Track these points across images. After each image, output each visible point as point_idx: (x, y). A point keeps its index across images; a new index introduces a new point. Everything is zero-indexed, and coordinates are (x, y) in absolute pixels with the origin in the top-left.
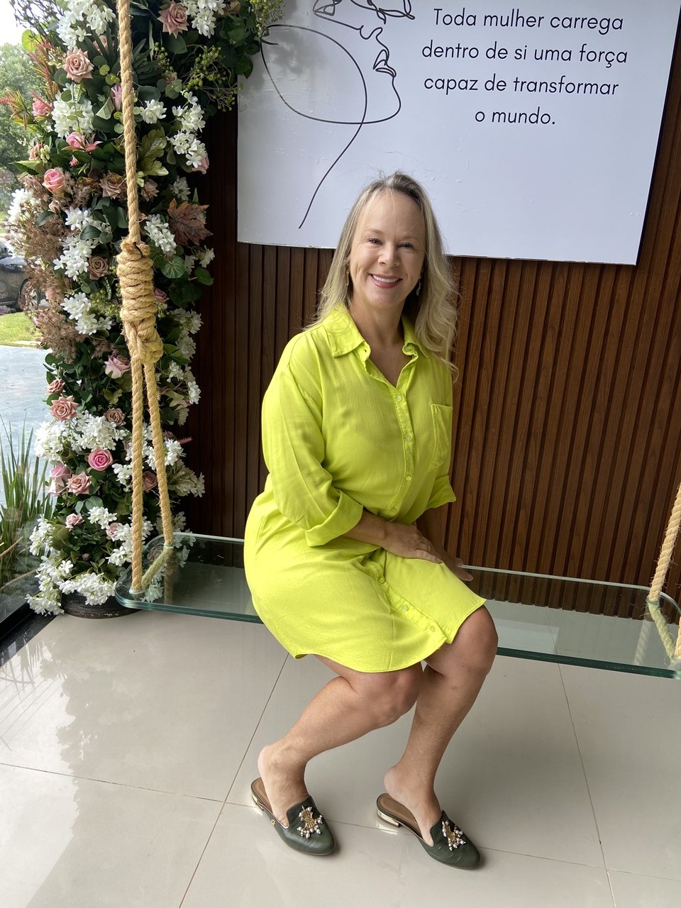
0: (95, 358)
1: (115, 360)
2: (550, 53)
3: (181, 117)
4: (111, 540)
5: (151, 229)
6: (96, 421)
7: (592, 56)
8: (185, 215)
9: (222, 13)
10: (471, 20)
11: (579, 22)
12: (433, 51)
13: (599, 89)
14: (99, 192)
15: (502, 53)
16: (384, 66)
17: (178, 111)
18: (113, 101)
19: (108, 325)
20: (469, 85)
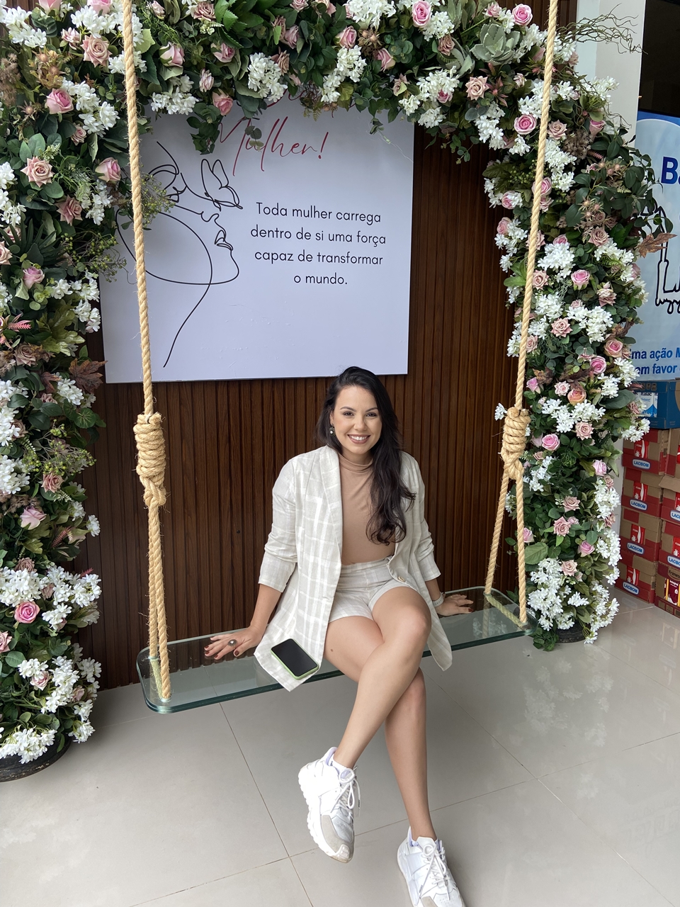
2: (338, 236)
3: (79, 291)
6: (21, 575)
7: (364, 239)
8: (85, 371)
9: (109, 206)
10: (284, 212)
11: (354, 216)
12: (258, 233)
13: (371, 261)
15: (307, 236)
16: (223, 241)
18: (26, 282)
19: (26, 480)
20: (287, 257)
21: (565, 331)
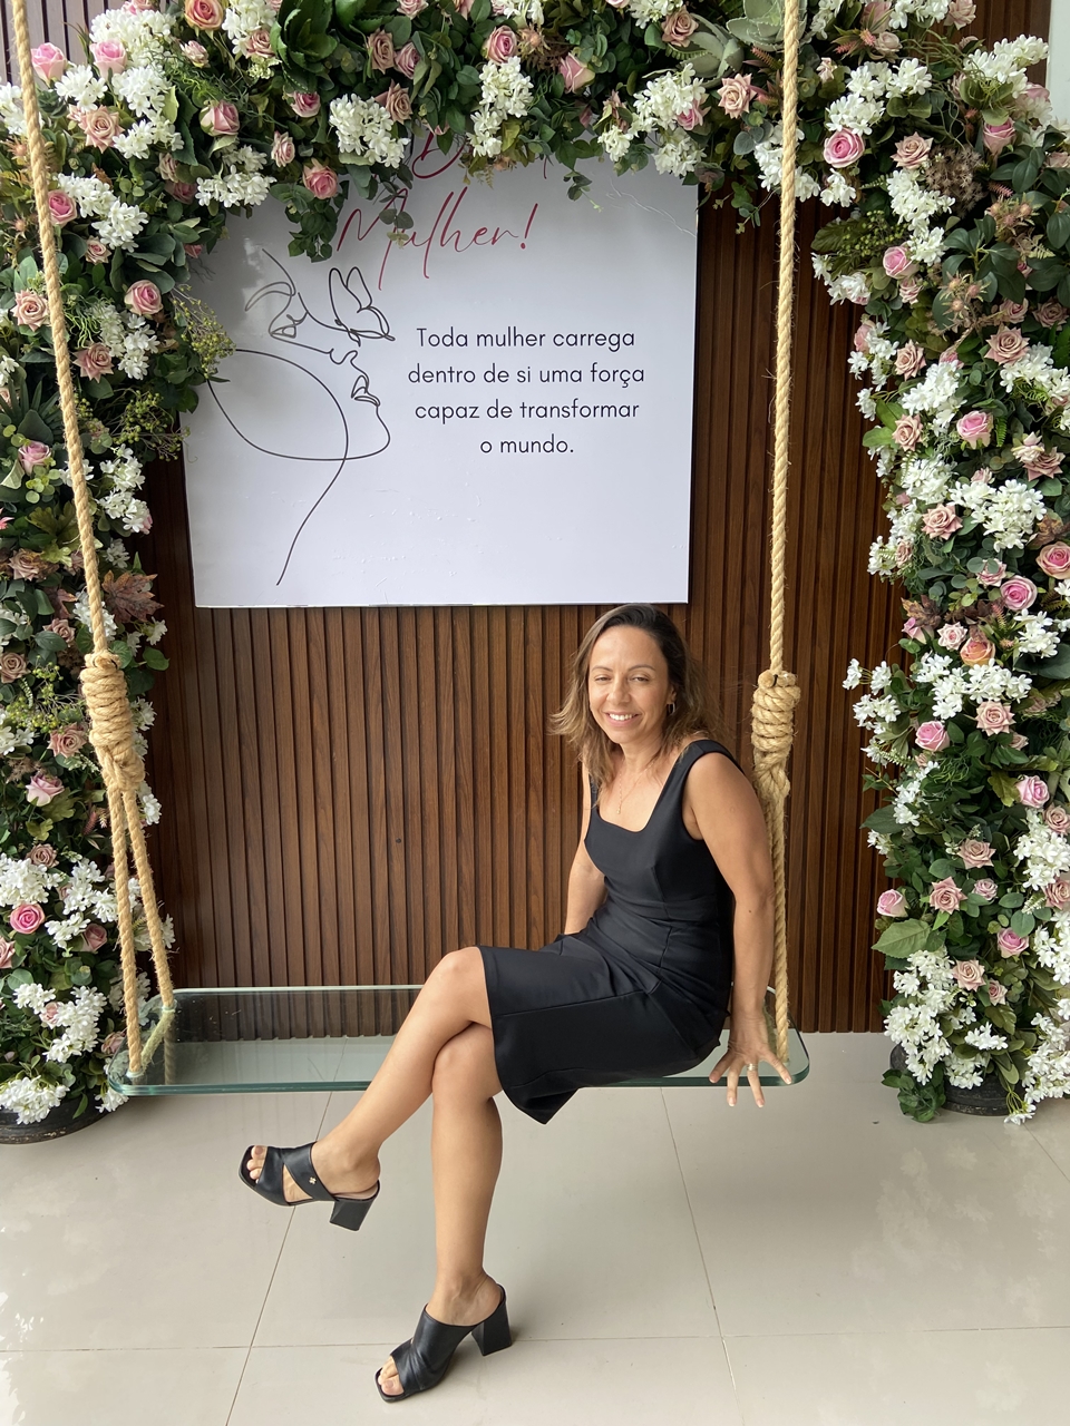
0: (12, 782)
1: (41, 782)
2: (557, 374)
3: (113, 474)
4: (48, 1028)
5: (82, 612)
6: (19, 867)
7: (604, 376)
8: (125, 588)
9: (155, 351)
10: (462, 341)
11: (586, 339)
12: (420, 376)
13: (617, 412)
14: (9, 574)
15: (502, 377)
16: (363, 393)
17: (108, 467)
18: (21, 464)
19: (29, 738)
20: (470, 413)
21: (948, 527)
